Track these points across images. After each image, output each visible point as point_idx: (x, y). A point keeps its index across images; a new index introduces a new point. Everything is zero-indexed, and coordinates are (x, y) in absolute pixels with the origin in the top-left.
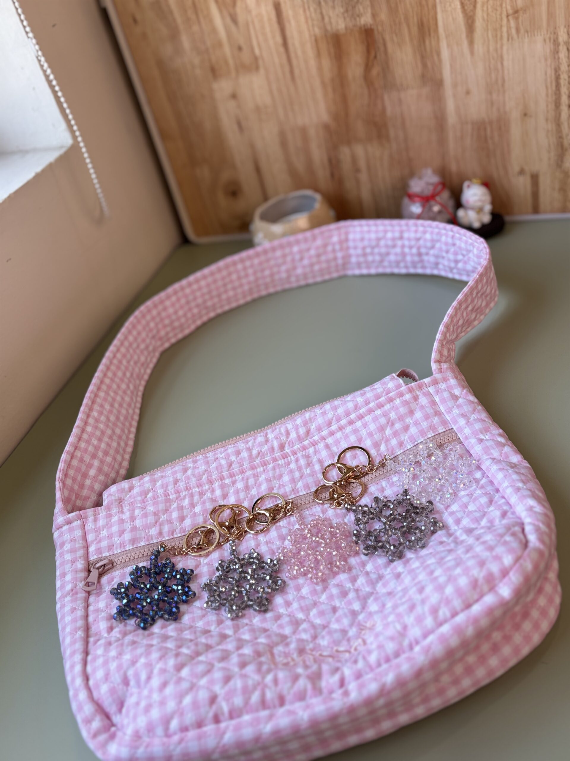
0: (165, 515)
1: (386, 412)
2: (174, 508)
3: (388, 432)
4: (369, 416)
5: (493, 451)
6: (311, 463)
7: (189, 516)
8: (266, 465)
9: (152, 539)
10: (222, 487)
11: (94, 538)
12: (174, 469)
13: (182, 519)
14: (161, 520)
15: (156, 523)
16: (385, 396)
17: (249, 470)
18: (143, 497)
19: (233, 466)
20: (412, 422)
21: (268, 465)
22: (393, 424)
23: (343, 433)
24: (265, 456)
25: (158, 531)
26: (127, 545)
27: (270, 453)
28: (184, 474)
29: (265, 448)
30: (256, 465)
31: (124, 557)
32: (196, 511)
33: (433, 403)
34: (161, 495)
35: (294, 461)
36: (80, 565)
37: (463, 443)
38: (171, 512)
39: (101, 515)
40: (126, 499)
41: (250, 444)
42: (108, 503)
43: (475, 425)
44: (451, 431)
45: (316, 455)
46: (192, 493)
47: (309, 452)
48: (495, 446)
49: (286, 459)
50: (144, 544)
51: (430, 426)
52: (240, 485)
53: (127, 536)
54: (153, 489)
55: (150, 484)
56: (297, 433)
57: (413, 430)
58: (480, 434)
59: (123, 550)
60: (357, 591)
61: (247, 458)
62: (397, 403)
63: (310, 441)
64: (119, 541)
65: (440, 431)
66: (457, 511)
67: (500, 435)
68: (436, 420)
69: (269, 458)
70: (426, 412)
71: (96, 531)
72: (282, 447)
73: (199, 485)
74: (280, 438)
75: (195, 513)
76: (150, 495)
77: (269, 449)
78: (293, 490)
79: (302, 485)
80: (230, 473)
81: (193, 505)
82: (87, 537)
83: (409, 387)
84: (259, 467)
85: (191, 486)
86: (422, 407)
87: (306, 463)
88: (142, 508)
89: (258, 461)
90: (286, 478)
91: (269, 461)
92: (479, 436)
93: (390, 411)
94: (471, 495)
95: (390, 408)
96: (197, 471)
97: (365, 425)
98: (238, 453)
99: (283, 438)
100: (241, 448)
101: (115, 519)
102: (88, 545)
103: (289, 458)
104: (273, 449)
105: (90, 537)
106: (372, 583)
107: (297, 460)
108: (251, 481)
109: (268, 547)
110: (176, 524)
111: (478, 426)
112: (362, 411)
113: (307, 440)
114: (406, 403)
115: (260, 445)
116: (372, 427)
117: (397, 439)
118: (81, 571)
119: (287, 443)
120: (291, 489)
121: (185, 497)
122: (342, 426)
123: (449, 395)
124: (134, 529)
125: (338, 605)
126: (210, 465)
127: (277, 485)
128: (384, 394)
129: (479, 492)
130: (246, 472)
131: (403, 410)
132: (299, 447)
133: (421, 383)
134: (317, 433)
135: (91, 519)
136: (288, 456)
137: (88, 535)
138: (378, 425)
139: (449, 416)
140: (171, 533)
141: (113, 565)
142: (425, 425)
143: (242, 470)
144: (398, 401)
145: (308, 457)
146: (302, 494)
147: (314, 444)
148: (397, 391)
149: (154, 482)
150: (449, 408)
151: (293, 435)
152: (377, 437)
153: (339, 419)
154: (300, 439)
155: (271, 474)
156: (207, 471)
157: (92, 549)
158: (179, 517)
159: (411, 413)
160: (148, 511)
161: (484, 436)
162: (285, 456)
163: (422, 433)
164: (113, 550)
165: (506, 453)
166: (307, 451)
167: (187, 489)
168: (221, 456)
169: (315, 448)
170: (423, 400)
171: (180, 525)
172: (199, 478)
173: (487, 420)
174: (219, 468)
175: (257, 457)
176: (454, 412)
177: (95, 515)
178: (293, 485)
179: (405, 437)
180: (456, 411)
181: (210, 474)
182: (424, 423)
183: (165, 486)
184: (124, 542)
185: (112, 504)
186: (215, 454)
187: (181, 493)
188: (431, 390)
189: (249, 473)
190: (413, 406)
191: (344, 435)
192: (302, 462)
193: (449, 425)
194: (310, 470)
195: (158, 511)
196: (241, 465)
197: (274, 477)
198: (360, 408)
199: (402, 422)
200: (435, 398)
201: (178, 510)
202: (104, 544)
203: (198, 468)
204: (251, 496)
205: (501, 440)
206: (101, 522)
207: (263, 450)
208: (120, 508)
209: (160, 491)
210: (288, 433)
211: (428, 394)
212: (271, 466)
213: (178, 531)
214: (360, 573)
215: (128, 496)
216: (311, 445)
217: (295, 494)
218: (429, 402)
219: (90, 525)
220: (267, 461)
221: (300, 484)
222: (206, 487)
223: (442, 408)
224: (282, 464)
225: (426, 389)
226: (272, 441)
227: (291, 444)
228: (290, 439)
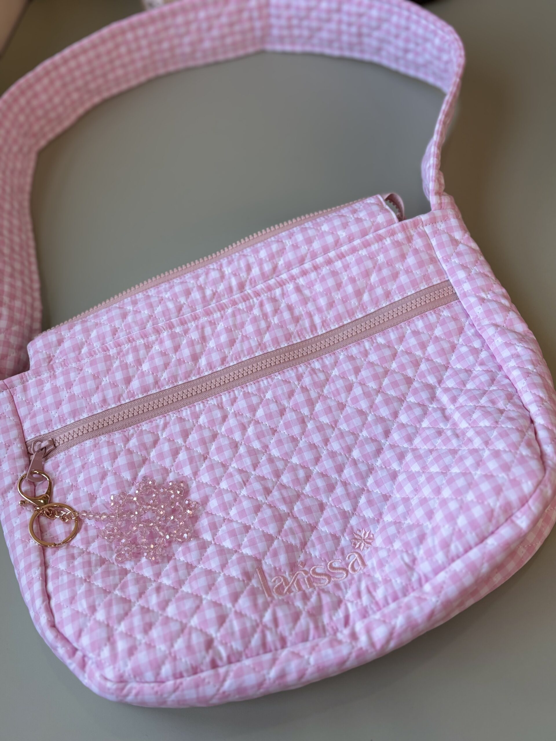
0: (107, 377)
1: (372, 253)
2: (117, 367)
3: (374, 278)
4: (351, 256)
5: (496, 316)
6: (279, 309)
7: (136, 376)
8: (223, 309)
9: (96, 409)
10: (173, 336)
11: (28, 413)
12: (110, 314)
13: (128, 380)
14: (103, 383)
15: (97, 388)
16: (373, 233)
17: (204, 316)
18: (77, 352)
19: (184, 310)
20: (402, 268)
21: (226, 310)
22: (380, 269)
23: (318, 274)
24: (222, 298)
25: (101, 399)
26: (67, 419)
27: (227, 294)
28: (123, 321)
29: (221, 287)
30: (211, 309)
31: (66, 434)
32: (144, 370)
33: (429, 247)
34: (98, 350)
35: (257, 304)
36: (17, 449)
37: (460, 300)
38: (113, 373)
39: (30, 381)
40: (56, 356)
41: (202, 279)
42: (35, 362)
43: (476, 280)
44: (447, 283)
45: (284, 299)
46: (136, 346)
47: (275, 294)
48: (498, 310)
49: (247, 302)
50: (87, 416)
51: (424, 276)
52: (194, 335)
53: (66, 408)
54: (88, 342)
55: (82, 335)
56: (261, 269)
57: (403, 279)
58: (481, 291)
59: (64, 425)
60: (345, 484)
61: (200, 301)
62: (386, 243)
63: (276, 280)
64: (57, 415)
65: (435, 283)
66: (453, 388)
67: (504, 297)
68: (431, 269)
69: (226, 300)
70: (421, 257)
71: (28, 404)
72: (241, 286)
73: (143, 336)
74: (239, 275)
75: (143, 373)
76: (84, 350)
77: (226, 289)
78: (260, 344)
79: (269, 339)
80: (180, 320)
81: (139, 362)
82: (18, 411)
83: (403, 225)
84: (215, 312)
85: (134, 337)
86: (416, 252)
87: (273, 309)
88: (78, 369)
89: (213, 305)
90: (249, 329)
91: (227, 305)
92: (480, 294)
93: (378, 252)
94: (469, 372)
95: (379, 249)
96: (139, 317)
97: (346, 267)
98: (188, 293)
99: (243, 275)
100: (190, 286)
101: (47, 386)
102: (22, 421)
103: (251, 301)
104: (230, 289)
105: (22, 411)
106: (362, 477)
107: (261, 305)
108: (208, 330)
109: (237, 420)
110: (122, 386)
111: (480, 282)
112: (344, 248)
113: (272, 278)
114: (397, 244)
115: (215, 283)
116: (355, 271)
117: (383, 288)
118: (20, 457)
119: (248, 281)
120: (257, 344)
121: (127, 353)
122: (317, 265)
123: (449, 239)
124: (72, 398)
125: (325, 500)
126: (155, 308)
127: (240, 337)
128: (372, 230)
129: (478, 368)
130: (199, 318)
131: (393, 253)
132: (263, 287)
133: (418, 220)
134: (286, 270)
135: (19, 388)
136: (249, 298)
137: (19, 408)
138: (363, 269)
139: (447, 266)
140: (116, 399)
141: (55, 445)
142: (418, 273)
143: (195, 316)
144: (388, 241)
145: (274, 300)
146: (271, 350)
147: (281, 284)
148: (389, 228)
149: (87, 331)
150: (448, 255)
151: (255, 271)
152: (360, 283)
153: (314, 256)
154: (265, 277)
155: (230, 321)
156: (152, 318)
157: (27, 425)
158: (124, 378)
159: (403, 257)
160: (86, 374)
161: (486, 295)
162: (246, 298)
163: (414, 283)
164: (52, 426)
165: (510, 320)
166: (273, 292)
167: (129, 341)
168: (167, 296)
169: (283, 290)
170: (418, 243)
171: (127, 388)
172: (143, 326)
173: (490, 275)
174: (166, 312)
175: (211, 300)
176: (453, 261)
177: (23, 382)
178: (259, 338)
179: (393, 287)
180: (455, 260)
181: (155, 321)
182: (417, 271)
183: (101, 338)
184: (63, 415)
185: (40, 366)
186: (159, 292)
187: (123, 346)
188: (428, 230)
189: (204, 320)
190: (405, 248)
191: (320, 276)
192: (268, 308)
193: (446, 276)
194: (279, 319)
195: (98, 373)
196: (193, 310)
197: (235, 326)
198: (341, 245)
199: (390, 268)
200: (432, 240)
201: (122, 370)
202: (40, 419)
203: (140, 312)
204: (209, 349)
205: (506, 302)
206: (32, 392)
207: (218, 290)
208: (51, 370)
209: (97, 345)
210: (249, 268)
211: (423, 235)
212: (230, 311)
213: (125, 395)
214: (346, 461)
215: (58, 351)
216: (278, 285)
217: (262, 349)
218: (424, 246)
219: (19, 397)
220: (225, 305)
221: (267, 337)
222: (153, 338)
223: (439, 255)
224: (243, 309)
225: (421, 227)
226: (230, 278)
227: (253, 283)
228: (251, 276)
